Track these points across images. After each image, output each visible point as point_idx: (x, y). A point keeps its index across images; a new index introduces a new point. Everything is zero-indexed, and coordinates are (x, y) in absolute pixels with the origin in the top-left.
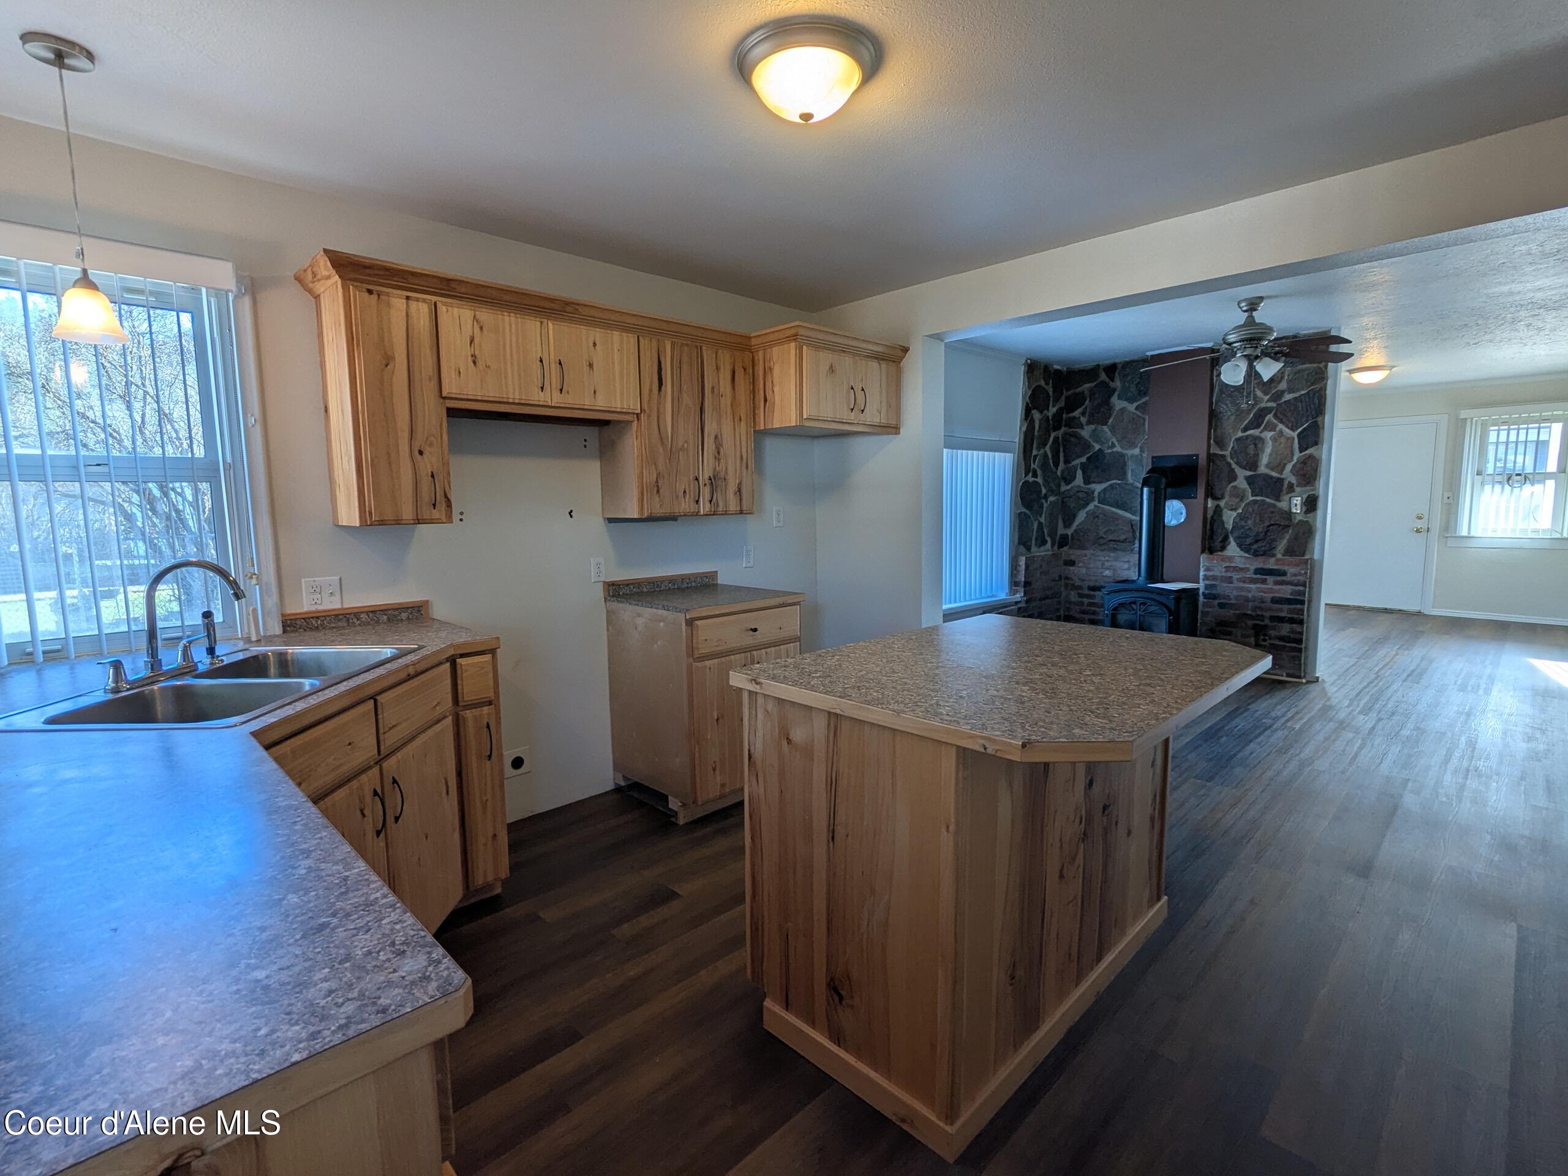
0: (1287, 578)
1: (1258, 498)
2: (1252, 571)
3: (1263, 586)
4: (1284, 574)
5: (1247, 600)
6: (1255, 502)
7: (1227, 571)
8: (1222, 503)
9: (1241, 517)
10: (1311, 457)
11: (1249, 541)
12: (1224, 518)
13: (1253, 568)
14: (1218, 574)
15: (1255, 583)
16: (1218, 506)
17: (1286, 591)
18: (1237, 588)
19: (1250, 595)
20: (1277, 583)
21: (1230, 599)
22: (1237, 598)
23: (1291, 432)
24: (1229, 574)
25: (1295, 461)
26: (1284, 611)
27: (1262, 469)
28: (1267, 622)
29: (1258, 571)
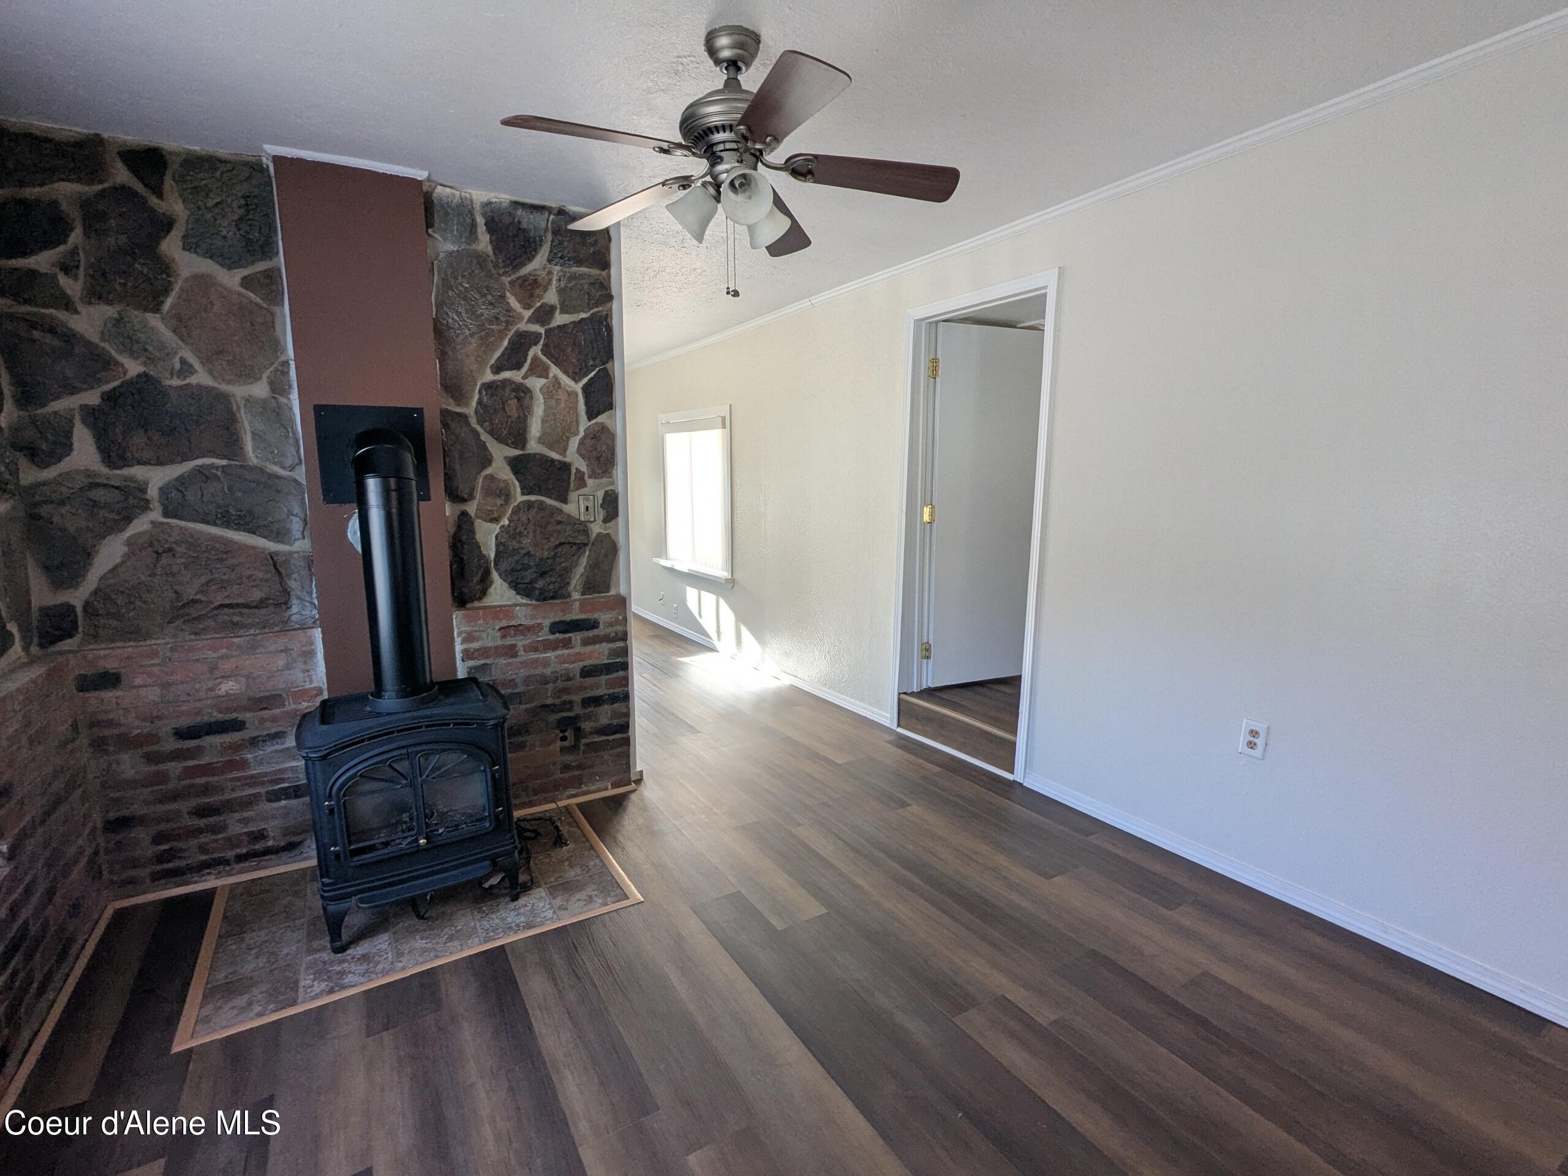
0: (601, 631)
1: (533, 498)
2: (546, 629)
3: (566, 652)
4: (593, 625)
5: (545, 680)
6: (529, 505)
7: (504, 637)
8: (471, 508)
9: (512, 533)
10: (603, 428)
11: (529, 575)
12: (479, 537)
13: (547, 623)
14: (489, 643)
15: (555, 649)
16: (464, 514)
17: (600, 653)
18: (525, 664)
19: (548, 671)
20: (586, 642)
21: (516, 686)
22: (527, 680)
23: (572, 383)
24: (509, 641)
25: (582, 434)
26: (601, 686)
27: (534, 446)
28: (578, 710)
29: (556, 628)
